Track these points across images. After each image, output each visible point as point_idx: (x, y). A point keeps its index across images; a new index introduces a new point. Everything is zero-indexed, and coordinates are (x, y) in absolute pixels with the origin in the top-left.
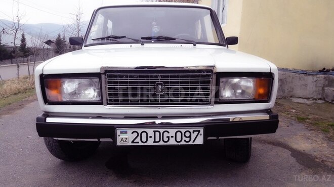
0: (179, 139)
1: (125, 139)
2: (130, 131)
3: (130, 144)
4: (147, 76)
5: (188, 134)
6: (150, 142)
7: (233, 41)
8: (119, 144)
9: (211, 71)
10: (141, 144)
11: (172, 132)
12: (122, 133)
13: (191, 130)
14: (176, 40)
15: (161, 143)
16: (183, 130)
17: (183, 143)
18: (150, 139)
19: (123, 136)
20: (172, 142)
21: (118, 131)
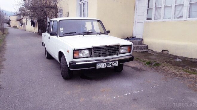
0: (112, 65)
1: (99, 66)
2: (100, 64)
3: (100, 68)
4: (104, 48)
5: (114, 63)
6: (105, 67)
7: (108, 32)
8: (97, 68)
9: (119, 45)
10: (103, 67)
11: (111, 63)
12: (98, 65)
13: (115, 62)
14: (93, 33)
15: (108, 67)
16: (113, 62)
17: (113, 66)
18: (105, 66)
19: (98, 66)
20: (111, 66)
21: (97, 64)
